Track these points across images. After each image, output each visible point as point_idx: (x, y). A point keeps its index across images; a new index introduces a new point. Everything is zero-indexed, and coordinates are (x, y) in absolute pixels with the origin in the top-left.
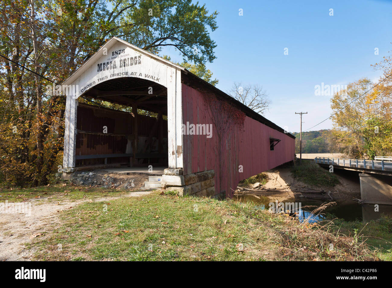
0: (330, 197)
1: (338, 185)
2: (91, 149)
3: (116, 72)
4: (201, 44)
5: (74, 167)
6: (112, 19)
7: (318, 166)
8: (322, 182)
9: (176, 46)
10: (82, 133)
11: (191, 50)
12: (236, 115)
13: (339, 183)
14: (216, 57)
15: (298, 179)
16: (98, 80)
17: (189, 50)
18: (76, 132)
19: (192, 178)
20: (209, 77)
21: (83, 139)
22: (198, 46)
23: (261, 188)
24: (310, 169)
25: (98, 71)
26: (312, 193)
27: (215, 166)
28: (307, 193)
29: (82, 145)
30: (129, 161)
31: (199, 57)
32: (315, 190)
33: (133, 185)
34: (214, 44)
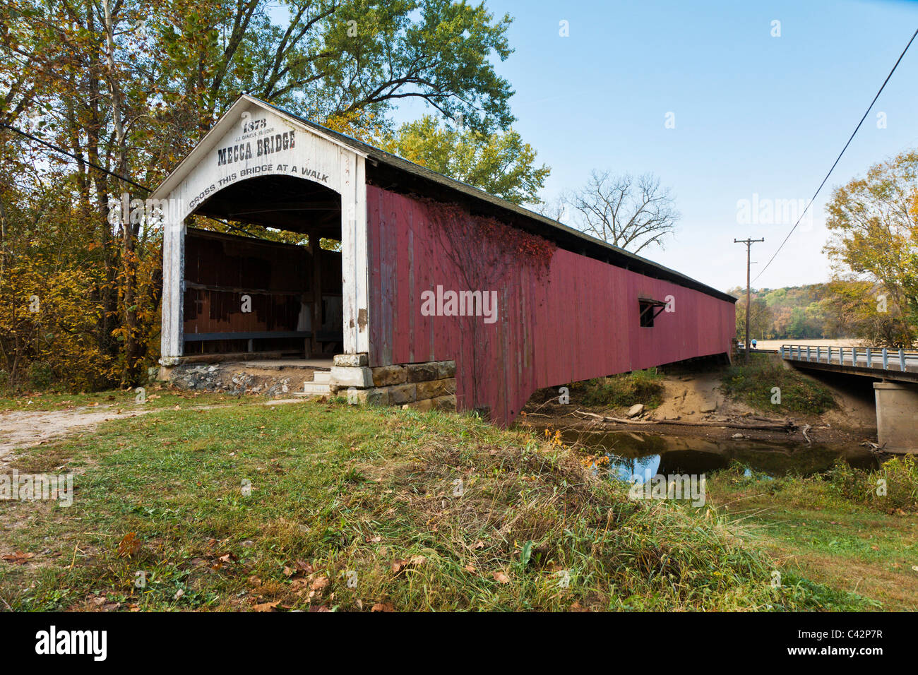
0: (807, 437)
1: (831, 411)
2: (218, 321)
3: (251, 166)
4: (481, 90)
5: (181, 355)
6: (288, 44)
7: (786, 366)
8: (792, 403)
9: (425, 96)
10: (200, 290)
11: (461, 104)
12: (525, 248)
13: (835, 406)
14: (515, 117)
15: (734, 395)
16: (220, 182)
17: (456, 104)
18: (183, 287)
19: (392, 373)
20: (528, 160)
21: (202, 302)
22: (475, 94)
23: (645, 418)
24: (765, 373)
25: (219, 164)
26: (764, 429)
27: (459, 353)
28: (753, 428)
29: (200, 312)
30: (303, 347)
31: (480, 120)
32: (771, 422)
33: (285, 389)
34: (507, 88)
